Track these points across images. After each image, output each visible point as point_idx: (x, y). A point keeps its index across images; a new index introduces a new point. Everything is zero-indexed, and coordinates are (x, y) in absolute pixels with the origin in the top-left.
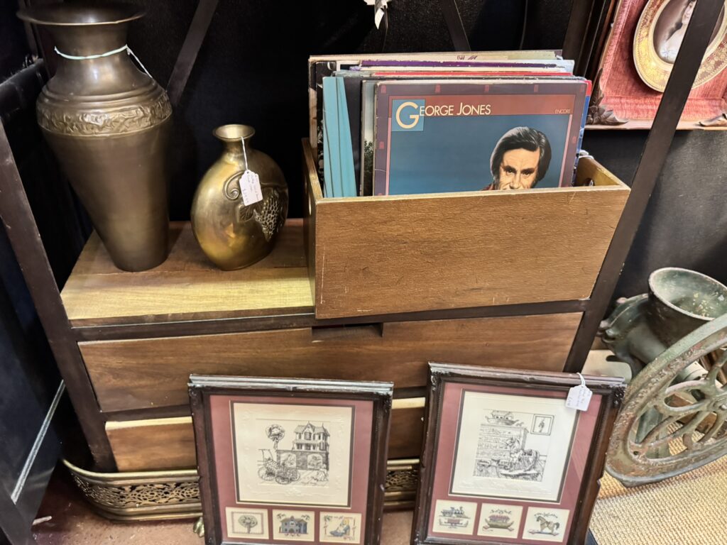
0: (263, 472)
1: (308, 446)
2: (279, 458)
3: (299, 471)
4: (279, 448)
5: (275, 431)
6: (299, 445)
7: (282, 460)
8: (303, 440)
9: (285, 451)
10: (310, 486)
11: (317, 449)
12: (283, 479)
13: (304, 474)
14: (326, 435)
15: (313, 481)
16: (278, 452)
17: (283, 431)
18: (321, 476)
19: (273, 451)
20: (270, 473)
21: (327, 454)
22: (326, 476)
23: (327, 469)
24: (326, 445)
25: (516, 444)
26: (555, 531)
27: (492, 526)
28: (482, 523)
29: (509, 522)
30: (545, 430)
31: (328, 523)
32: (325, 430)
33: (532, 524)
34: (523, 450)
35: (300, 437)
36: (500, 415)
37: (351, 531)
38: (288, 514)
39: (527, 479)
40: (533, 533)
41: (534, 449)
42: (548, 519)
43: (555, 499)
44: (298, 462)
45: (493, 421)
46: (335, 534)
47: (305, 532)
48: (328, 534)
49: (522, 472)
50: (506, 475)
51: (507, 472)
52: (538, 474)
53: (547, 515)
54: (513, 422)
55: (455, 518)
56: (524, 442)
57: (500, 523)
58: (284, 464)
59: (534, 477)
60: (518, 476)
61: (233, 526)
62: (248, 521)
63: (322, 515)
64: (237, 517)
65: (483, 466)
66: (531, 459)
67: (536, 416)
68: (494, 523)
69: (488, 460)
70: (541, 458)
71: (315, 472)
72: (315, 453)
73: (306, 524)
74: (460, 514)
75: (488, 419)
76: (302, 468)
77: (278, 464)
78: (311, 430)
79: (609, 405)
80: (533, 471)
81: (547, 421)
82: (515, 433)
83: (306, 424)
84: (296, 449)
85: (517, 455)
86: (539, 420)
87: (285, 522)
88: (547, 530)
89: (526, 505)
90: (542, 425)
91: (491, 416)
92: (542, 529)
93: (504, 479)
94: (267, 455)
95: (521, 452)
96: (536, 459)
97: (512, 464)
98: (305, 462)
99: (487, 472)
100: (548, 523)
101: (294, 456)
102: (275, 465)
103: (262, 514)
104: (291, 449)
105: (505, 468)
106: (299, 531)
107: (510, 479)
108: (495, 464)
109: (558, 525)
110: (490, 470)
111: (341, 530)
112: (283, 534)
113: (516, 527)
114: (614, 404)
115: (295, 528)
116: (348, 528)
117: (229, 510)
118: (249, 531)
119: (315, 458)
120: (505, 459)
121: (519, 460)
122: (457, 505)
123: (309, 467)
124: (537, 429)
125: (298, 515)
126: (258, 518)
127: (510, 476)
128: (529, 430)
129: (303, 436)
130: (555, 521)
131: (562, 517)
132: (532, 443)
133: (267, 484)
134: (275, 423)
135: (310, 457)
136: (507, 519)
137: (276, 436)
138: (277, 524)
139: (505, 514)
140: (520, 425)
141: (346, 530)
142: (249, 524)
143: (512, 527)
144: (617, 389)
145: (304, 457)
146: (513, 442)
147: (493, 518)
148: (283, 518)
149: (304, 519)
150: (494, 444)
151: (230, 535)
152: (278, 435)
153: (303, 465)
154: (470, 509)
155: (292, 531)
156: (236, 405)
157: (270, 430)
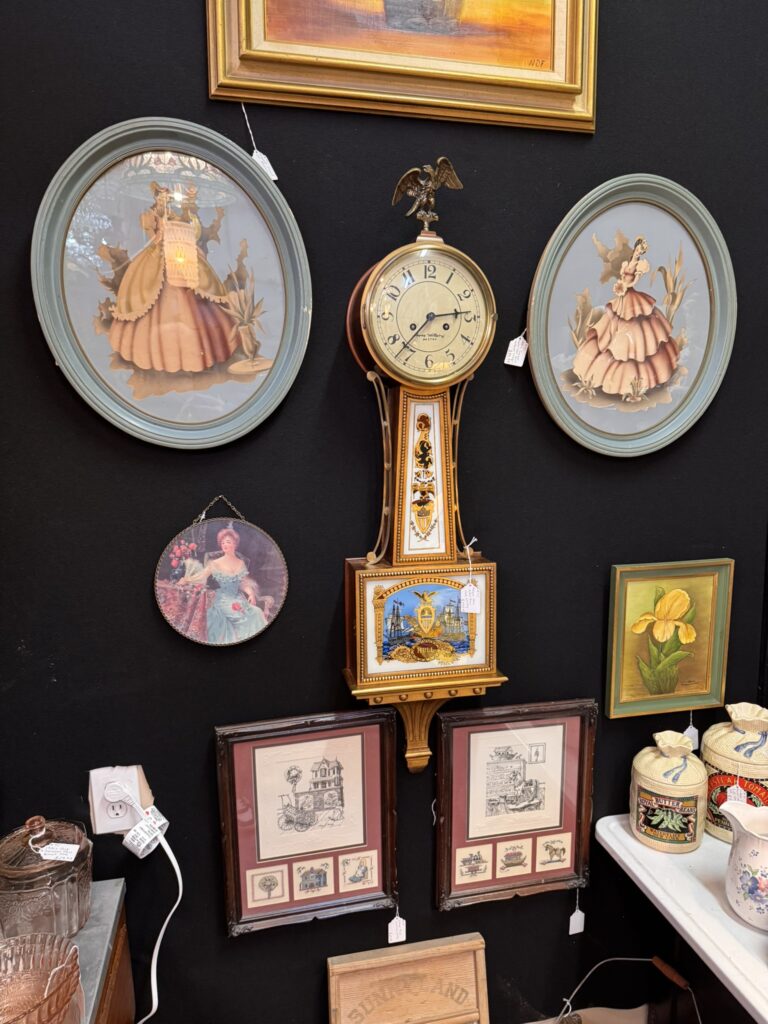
0: (283, 820)
1: (324, 783)
2: (297, 802)
3: (317, 813)
4: (297, 791)
5: (294, 773)
6: (316, 784)
7: (300, 803)
8: (319, 778)
9: (302, 793)
10: (327, 828)
11: (333, 784)
12: (302, 825)
13: (323, 816)
14: (339, 768)
15: (330, 822)
16: (296, 795)
17: (300, 772)
18: (338, 813)
19: (292, 796)
20: (289, 821)
21: (342, 789)
22: (342, 813)
23: (343, 805)
24: (341, 779)
25: (518, 777)
26: (563, 857)
27: (508, 866)
28: (499, 864)
29: (522, 857)
30: (540, 758)
31: (347, 867)
32: (338, 763)
33: (542, 855)
34: (524, 780)
35: (316, 775)
36: (501, 751)
37: (369, 872)
38: (308, 865)
39: (531, 810)
40: (544, 863)
41: (534, 778)
42: (555, 846)
43: (558, 824)
44: (315, 804)
45: (496, 758)
46: (354, 880)
47: (325, 884)
48: (348, 881)
49: (526, 803)
50: (513, 810)
51: (513, 807)
52: (540, 803)
53: (553, 842)
54: (513, 756)
55: (474, 864)
56: (524, 774)
57: (514, 861)
58: (302, 808)
59: (537, 806)
60: (523, 808)
61: (253, 893)
62: (268, 883)
63: (341, 858)
64: (258, 880)
65: (492, 805)
66: (532, 789)
67: (531, 746)
68: (509, 862)
69: (496, 797)
70: (541, 786)
71: (332, 811)
72: (330, 790)
73: (325, 875)
74: (478, 859)
75: (492, 757)
76: (320, 810)
77: (297, 808)
78: (326, 766)
79: (587, 724)
80: (536, 801)
81: (541, 750)
82: (516, 765)
83: (320, 760)
84: (313, 789)
85: (520, 788)
86: (534, 750)
87: (305, 876)
88: (555, 858)
89: (533, 835)
90: (537, 754)
91: (494, 754)
92: (552, 857)
93: (512, 814)
94: (286, 802)
95: (523, 784)
96: (536, 788)
97: (517, 798)
98: (321, 801)
99: (497, 811)
100: (555, 850)
101: (311, 797)
102: (294, 811)
103: (282, 871)
104: (307, 790)
105: (512, 803)
106: (319, 885)
107: (517, 813)
108: (502, 800)
109: (564, 850)
110: (499, 807)
111: (360, 873)
112: (303, 892)
113: (528, 861)
114: (590, 723)
115: (315, 881)
116: (366, 869)
117: (249, 873)
118: (269, 895)
119: (331, 796)
120: (510, 794)
121: (523, 791)
122: (474, 850)
123: (326, 806)
124: (534, 758)
125: (316, 864)
126: (278, 876)
127: (517, 810)
128: (527, 760)
129: (319, 774)
130: (561, 847)
131: (566, 840)
132: (531, 774)
133: (287, 834)
134: (293, 764)
135: (326, 795)
136: (520, 854)
137: (294, 778)
138: (297, 880)
139: (518, 850)
140: (519, 757)
141: (363, 873)
142: (268, 886)
143: (525, 862)
144: (590, 708)
145: (320, 796)
146: (515, 776)
147: (508, 856)
148: (303, 872)
149: (323, 868)
150: (500, 781)
151: (251, 905)
152: (296, 776)
153: (320, 805)
154: (486, 851)
155: (312, 886)
156: (257, 751)
157: (289, 772)
